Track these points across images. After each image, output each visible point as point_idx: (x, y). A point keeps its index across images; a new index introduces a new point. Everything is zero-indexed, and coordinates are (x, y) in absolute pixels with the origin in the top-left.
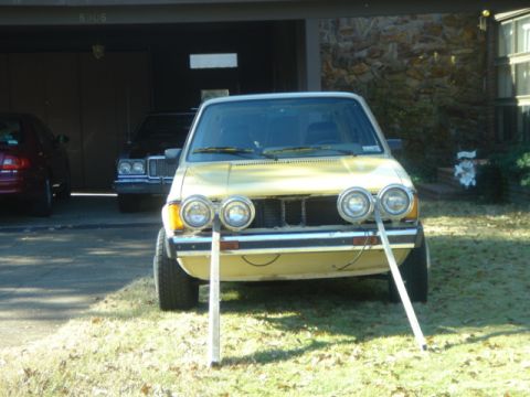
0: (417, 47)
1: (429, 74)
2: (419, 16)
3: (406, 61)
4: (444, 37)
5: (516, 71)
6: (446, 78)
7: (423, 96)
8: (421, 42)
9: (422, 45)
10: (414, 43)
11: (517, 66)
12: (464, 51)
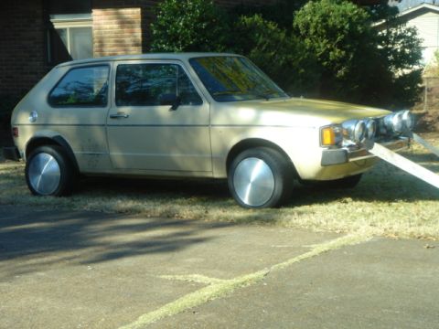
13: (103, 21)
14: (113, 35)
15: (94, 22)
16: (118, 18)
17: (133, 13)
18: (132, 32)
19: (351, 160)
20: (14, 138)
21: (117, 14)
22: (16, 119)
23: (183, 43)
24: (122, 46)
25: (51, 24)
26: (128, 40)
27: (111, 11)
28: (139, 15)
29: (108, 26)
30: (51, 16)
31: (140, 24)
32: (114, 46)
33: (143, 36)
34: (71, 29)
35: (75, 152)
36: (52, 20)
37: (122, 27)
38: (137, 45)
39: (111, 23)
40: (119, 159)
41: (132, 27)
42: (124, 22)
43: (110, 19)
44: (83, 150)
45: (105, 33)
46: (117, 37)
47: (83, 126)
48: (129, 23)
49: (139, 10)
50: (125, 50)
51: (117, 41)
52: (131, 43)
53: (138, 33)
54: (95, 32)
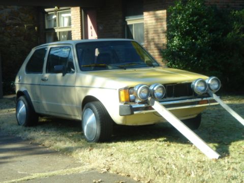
0: (8, 22)
1: (14, 35)
2: (8, 7)
3: (3, 28)
4: (20, 18)
5: (59, 35)
6: (22, 37)
7: (12, 46)
8: (10, 19)
9: (10, 21)
10: (6, 20)
11: (59, 32)
12: (29, 25)
13: (148, 19)
14: (153, 27)
15: (145, 20)
16: (155, 17)
17: (162, 13)
18: (162, 25)
19: (135, 113)
21: (155, 14)
24: (157, 33)
25: (126, 22)
26: (160, 30)
27: (151, 13)
28: (166, 14)
29: (150, 22)
30: (126, 17)
31: (166, 20)
32: (154, 33)
34: (135, 24)
36: (126, 20)
37: (157, 22)
38: (164, 33)
39: (151, 20)
41: (162, 22)
42: (158, 19)
43: (151, 18)
45: (149, 26)
46: (155, 28)
48: (160, 19)
49: (165, 11)
50: (158, 36)
51: (155, 31)
53: (165, 25)
54: (145, 25)
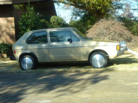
13: (1, 21)
14: (5, 25)
17: (12, 19)
18: (11, 24)
20: (14, 54)
21: (7, 19)
22: (14, 48)
23: (31, 27)
24: (8, 28)
26: (10, 26)
28: (14, 19)
29: (3, 23)
31: (14, 22)
32: (5, 28)
33: (15, 25)
35: (37, 57)
37: (8, 23)
38: (13, 28)
39: (4, 22)
40: (52, 57)
41: (11, 23)
42: (9, 21)
43: (4, 20)
44: (40, 56)
45: (2, 24)
46: (7, 25)
47: (40, 49)
48: (10, 21)
49: (13, 18)
50: (9, 29)
51: (6, 27)
52: (11, 27)
53: (13, 24)
